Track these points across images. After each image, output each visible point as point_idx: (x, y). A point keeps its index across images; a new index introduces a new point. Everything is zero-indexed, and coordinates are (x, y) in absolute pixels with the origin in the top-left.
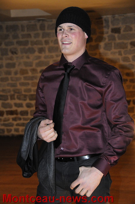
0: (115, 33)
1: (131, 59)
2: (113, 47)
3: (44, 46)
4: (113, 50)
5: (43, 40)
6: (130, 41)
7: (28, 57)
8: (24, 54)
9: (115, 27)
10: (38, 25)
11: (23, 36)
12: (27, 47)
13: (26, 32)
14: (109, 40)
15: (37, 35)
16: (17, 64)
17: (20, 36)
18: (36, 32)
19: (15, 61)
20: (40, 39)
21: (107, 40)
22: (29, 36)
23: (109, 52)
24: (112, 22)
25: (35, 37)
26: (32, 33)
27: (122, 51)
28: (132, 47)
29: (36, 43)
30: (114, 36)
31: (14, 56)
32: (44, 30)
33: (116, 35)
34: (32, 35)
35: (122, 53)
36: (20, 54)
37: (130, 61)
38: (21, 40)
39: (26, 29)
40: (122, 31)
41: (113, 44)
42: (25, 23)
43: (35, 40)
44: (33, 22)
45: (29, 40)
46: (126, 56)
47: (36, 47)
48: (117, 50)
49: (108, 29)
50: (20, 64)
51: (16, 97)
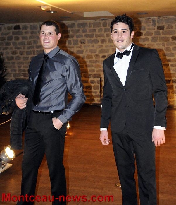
0: (160, 29)
1: (172, 50)
2: (158, 41)
3: (105, 38)
4: (158, 42)
5: (105, 34)
6: (171, 36)
7: (93, 46)
8: (90, 44)
9: (160, 25)
10: (102, 22)
11: (90, 31)
12: (92, 39)
13: (92, 28)
14: (155, 35)
15: (100, 30)
16: (85, 51)
17: (88, 31)
18: (100, 28)
19: (83, 49)
20: (103, 33)
21: (154, 35)
22: (95, 30)
23: (155, 44)
24: (157, 22)
25: (99, 32)
26: (97, 29)
27: (165, 43)
28: (172, 41)
29: (99, 36)
30: (159, 32)
31: (83, 45)
32: (106, 26)
33: (161, 31)
34: (97, 30)
35: (165, 45)
36: (87, 44)
37: (171, 51)
38: (88, 33)
39: (92, 25)
40: (165, 28)
41: (158, 37)
42: (92, 21)
43: (99, 34)
44: (98, 21)
45: (95, 33)
46: (168, 47)
47: (99, 39)
48: (161, 43)
49: (155, 26)
50: (87, 51)
51: (83, 75)
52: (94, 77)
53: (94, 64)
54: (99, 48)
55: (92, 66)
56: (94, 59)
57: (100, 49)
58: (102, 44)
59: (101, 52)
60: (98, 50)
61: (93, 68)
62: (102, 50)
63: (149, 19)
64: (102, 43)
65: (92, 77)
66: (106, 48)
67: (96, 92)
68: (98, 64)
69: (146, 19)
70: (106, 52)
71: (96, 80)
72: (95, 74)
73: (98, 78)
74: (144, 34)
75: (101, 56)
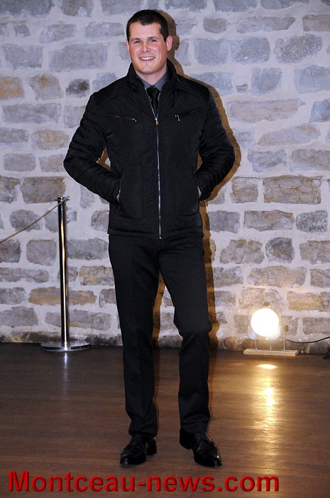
52: (32, 198)
53: (30, 128)
54: (55, 39)
55: (23, 136)
56: (30, 97)
57: (58, 46)
58: (69, 20)
60: (49, 50)
61: (27, 148)
62: (67, 48)
64: (67, 13)
65: (20, 196)
66: (89, 41)
67: (41, 273)
68: (48, 124)
70: (92, 64)
71: (39, 209)
72: (34, 181)
73: (49, 200)
75: (64, 85)
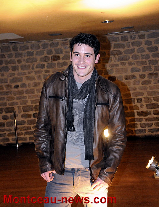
3: (17, 64)
5: (16, 59)
7: (3, 75)
10: (11, 46)
12: (2, 66)
15: (10, 56)
18: (9, 53)
20: (13, 58)
22: (3, 56)
26: (6, 54)
29: (10, 62)
32: (17, 51)
34: (6, 56)
43: (9, 60)
44: (6, 45)
45: (3, 59)
47: (9, 65)
52: (7, 112)
53: (5, 96)
54: (11, 76)
55: (4, 98)
56: (5, 89)
57: (11, 78)
59: (13, 81)
60: (9, 79)
61: (5, 101)
62: (14, 78)
63: (66, 40)
64: (13, 71)
65: (4, 112)
66: (18, 76)
67: (10, 129)
68: (10, 95)
69: (62, 41)
70: (19, 81)
71: (9, 115)
72: (7, 108)
73: (11, 112)
74: (61, 57)
75: (13, 87)
